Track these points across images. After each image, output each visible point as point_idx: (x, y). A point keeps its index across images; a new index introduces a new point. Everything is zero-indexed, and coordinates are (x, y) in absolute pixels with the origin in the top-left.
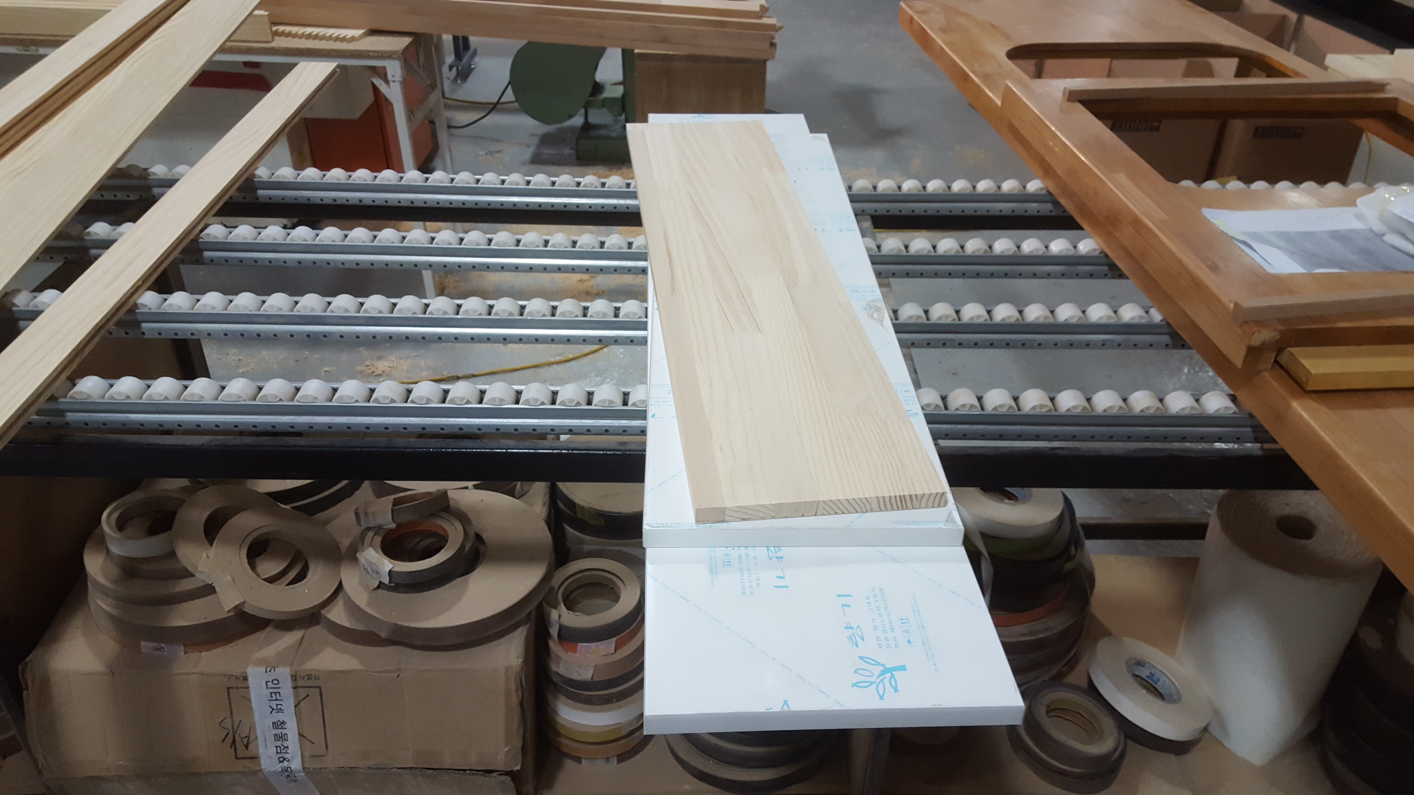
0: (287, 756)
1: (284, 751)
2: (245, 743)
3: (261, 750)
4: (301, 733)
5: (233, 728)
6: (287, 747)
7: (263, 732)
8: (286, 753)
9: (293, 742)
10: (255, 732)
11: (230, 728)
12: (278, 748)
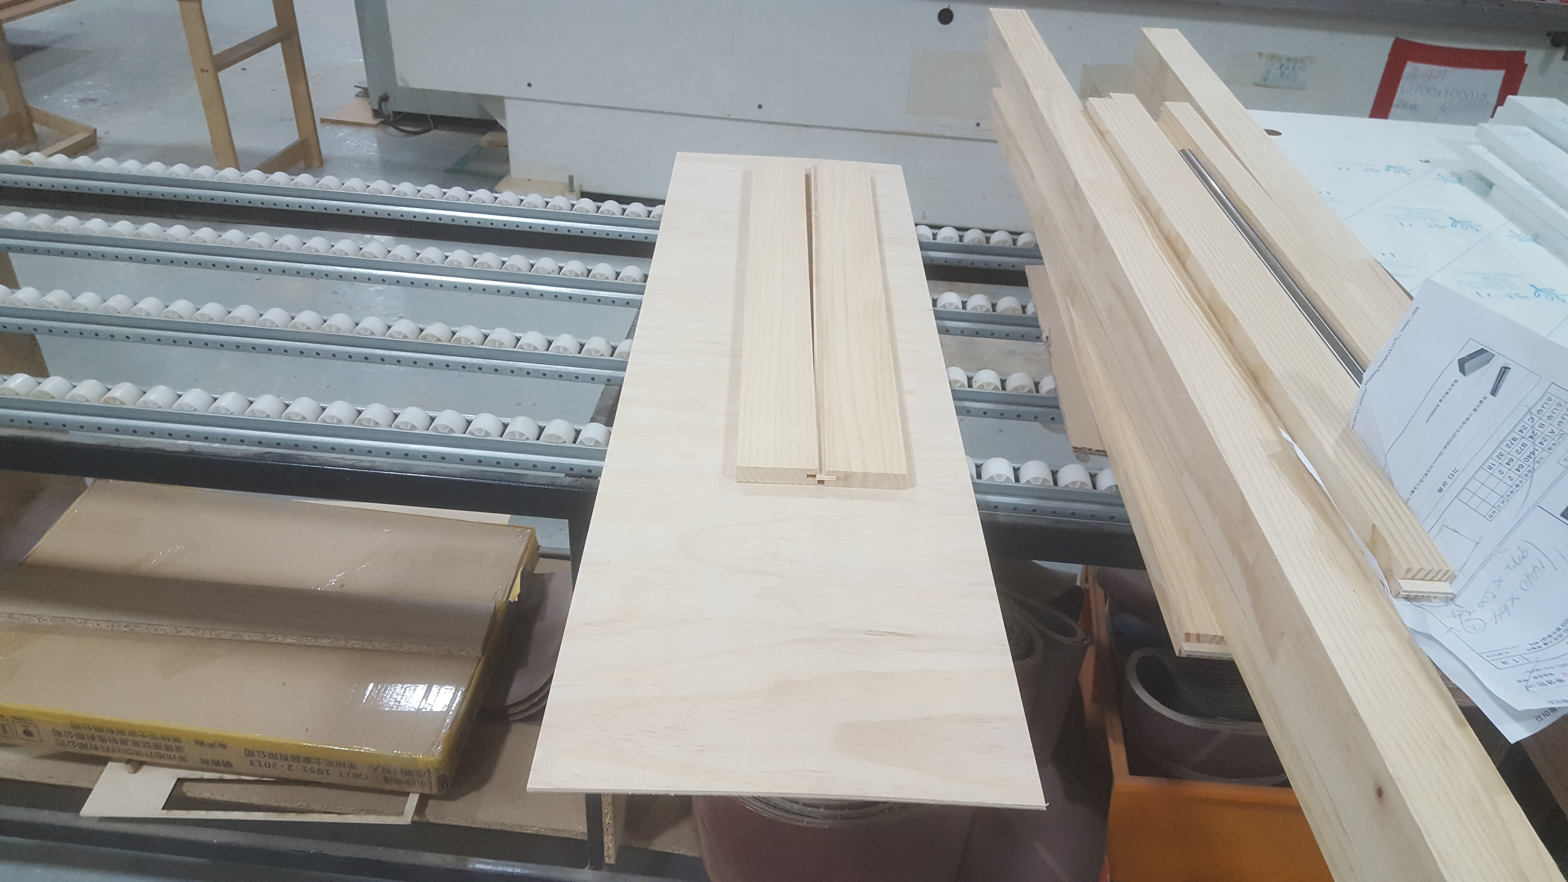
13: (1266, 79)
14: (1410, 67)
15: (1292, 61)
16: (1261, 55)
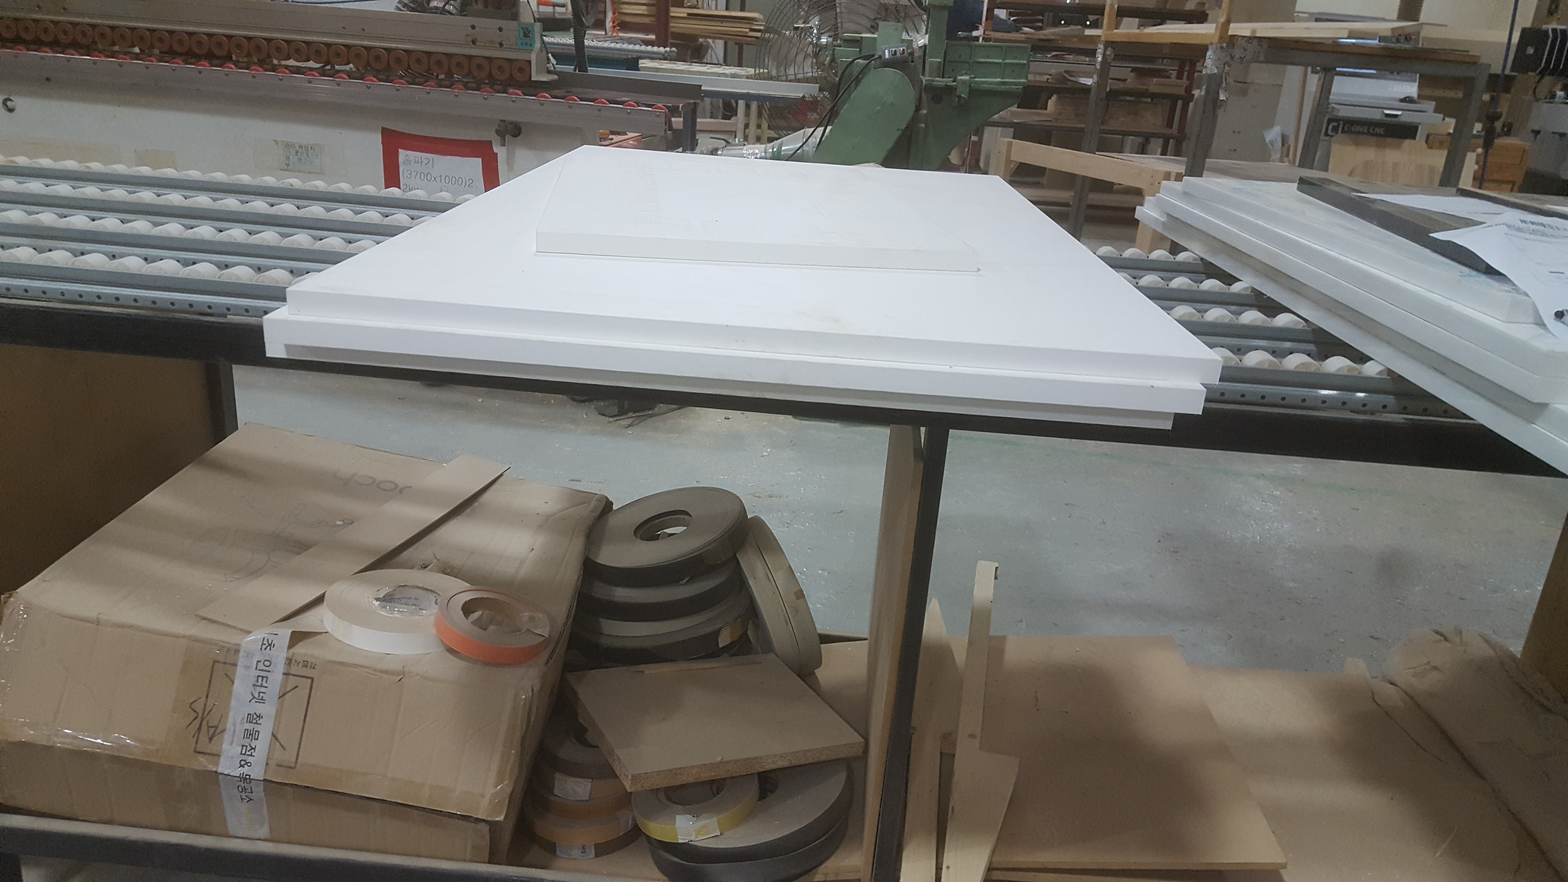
0: (250, 759)
1: (250, 753)
2: (211, 734)
3: (225, 746)
4: (274, 733)
5: (203, 713)
6: (254, 749)
7: (234, 724)
8: (251, 755)
9: (262, 744)
10: (226, 723)
11: (200, 711)
12: (244, 748)
13: (288, 165)
14: (402, 153)
15: (304, 148)
16: (276, 142)
